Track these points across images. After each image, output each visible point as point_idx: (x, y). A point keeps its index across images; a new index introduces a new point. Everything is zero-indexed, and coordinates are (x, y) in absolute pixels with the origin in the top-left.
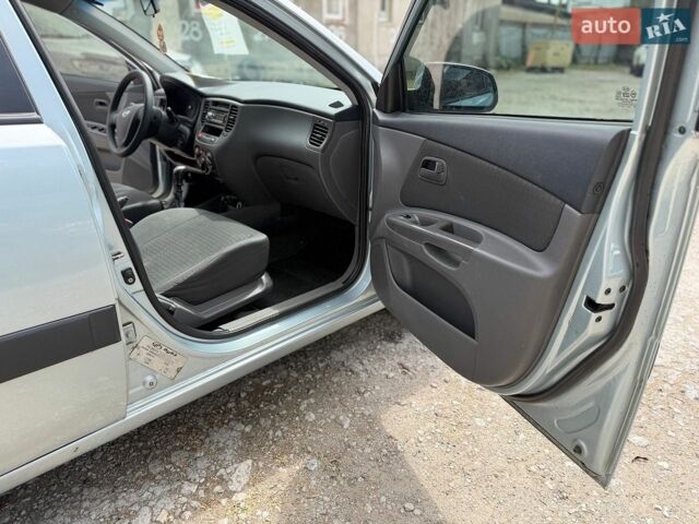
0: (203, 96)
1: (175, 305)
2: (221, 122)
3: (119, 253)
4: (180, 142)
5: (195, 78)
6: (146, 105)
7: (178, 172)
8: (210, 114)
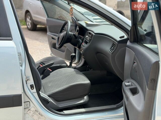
0: (87, 30)
1: (50, 100)
2: (88, 40)
3: (29, 79)
4: (78, 45)
5: (87, 24)
6: (67, 33)
7: (72, 55)
8: (87, 36)
